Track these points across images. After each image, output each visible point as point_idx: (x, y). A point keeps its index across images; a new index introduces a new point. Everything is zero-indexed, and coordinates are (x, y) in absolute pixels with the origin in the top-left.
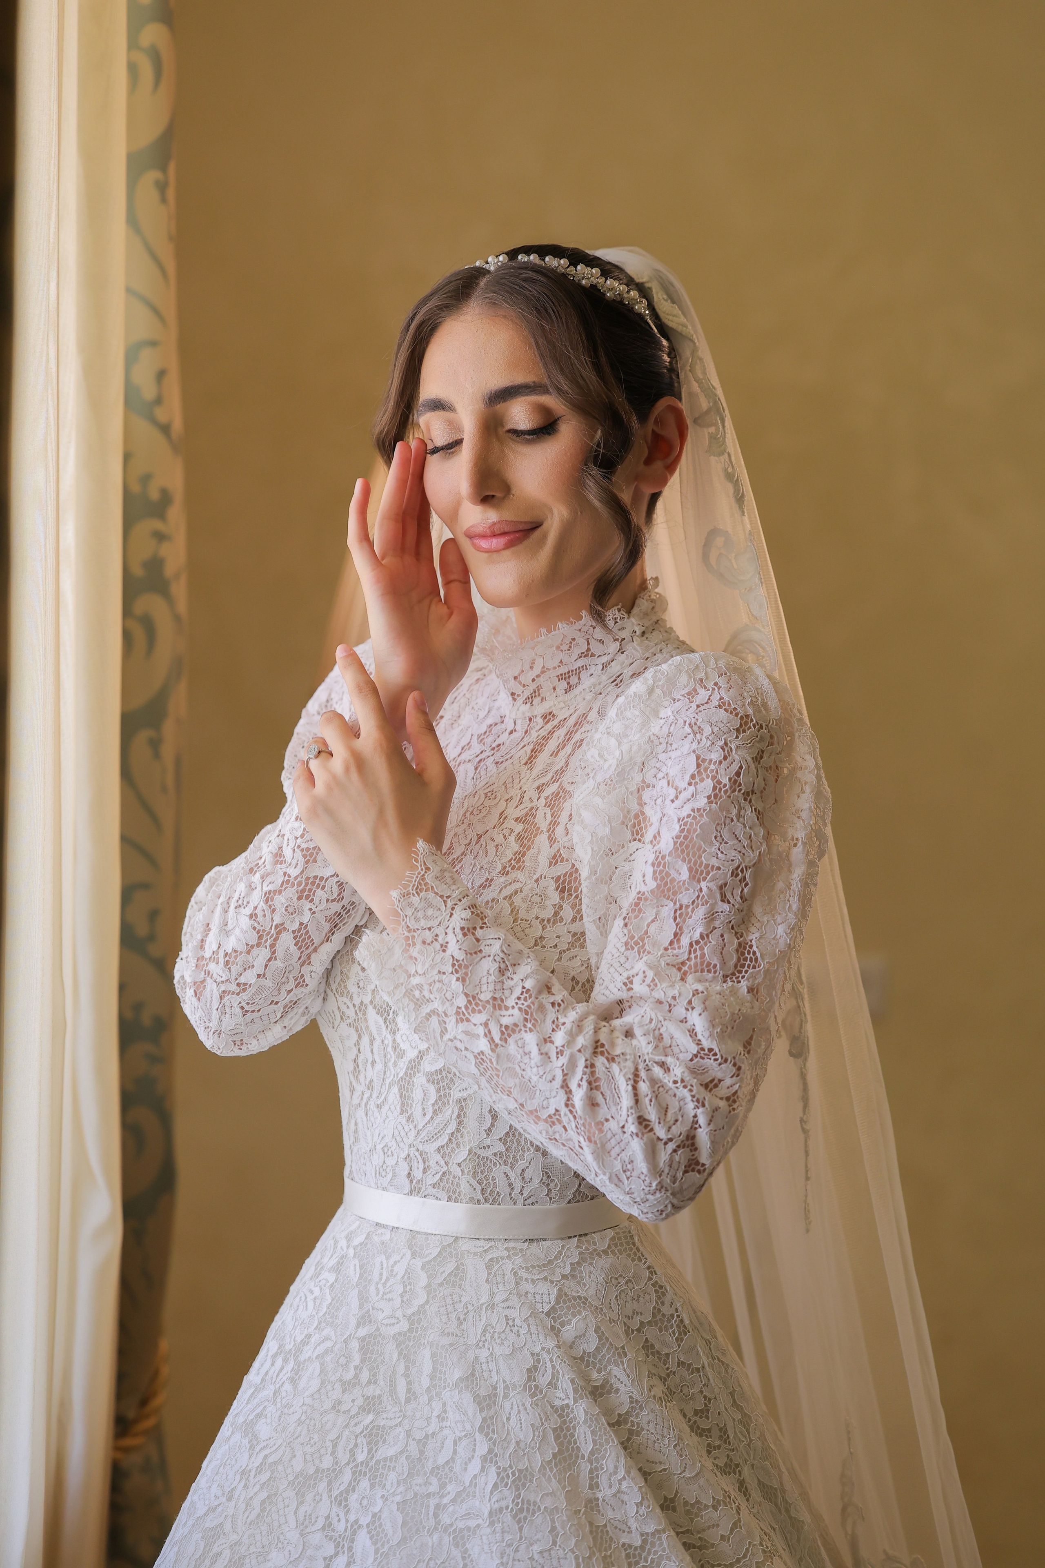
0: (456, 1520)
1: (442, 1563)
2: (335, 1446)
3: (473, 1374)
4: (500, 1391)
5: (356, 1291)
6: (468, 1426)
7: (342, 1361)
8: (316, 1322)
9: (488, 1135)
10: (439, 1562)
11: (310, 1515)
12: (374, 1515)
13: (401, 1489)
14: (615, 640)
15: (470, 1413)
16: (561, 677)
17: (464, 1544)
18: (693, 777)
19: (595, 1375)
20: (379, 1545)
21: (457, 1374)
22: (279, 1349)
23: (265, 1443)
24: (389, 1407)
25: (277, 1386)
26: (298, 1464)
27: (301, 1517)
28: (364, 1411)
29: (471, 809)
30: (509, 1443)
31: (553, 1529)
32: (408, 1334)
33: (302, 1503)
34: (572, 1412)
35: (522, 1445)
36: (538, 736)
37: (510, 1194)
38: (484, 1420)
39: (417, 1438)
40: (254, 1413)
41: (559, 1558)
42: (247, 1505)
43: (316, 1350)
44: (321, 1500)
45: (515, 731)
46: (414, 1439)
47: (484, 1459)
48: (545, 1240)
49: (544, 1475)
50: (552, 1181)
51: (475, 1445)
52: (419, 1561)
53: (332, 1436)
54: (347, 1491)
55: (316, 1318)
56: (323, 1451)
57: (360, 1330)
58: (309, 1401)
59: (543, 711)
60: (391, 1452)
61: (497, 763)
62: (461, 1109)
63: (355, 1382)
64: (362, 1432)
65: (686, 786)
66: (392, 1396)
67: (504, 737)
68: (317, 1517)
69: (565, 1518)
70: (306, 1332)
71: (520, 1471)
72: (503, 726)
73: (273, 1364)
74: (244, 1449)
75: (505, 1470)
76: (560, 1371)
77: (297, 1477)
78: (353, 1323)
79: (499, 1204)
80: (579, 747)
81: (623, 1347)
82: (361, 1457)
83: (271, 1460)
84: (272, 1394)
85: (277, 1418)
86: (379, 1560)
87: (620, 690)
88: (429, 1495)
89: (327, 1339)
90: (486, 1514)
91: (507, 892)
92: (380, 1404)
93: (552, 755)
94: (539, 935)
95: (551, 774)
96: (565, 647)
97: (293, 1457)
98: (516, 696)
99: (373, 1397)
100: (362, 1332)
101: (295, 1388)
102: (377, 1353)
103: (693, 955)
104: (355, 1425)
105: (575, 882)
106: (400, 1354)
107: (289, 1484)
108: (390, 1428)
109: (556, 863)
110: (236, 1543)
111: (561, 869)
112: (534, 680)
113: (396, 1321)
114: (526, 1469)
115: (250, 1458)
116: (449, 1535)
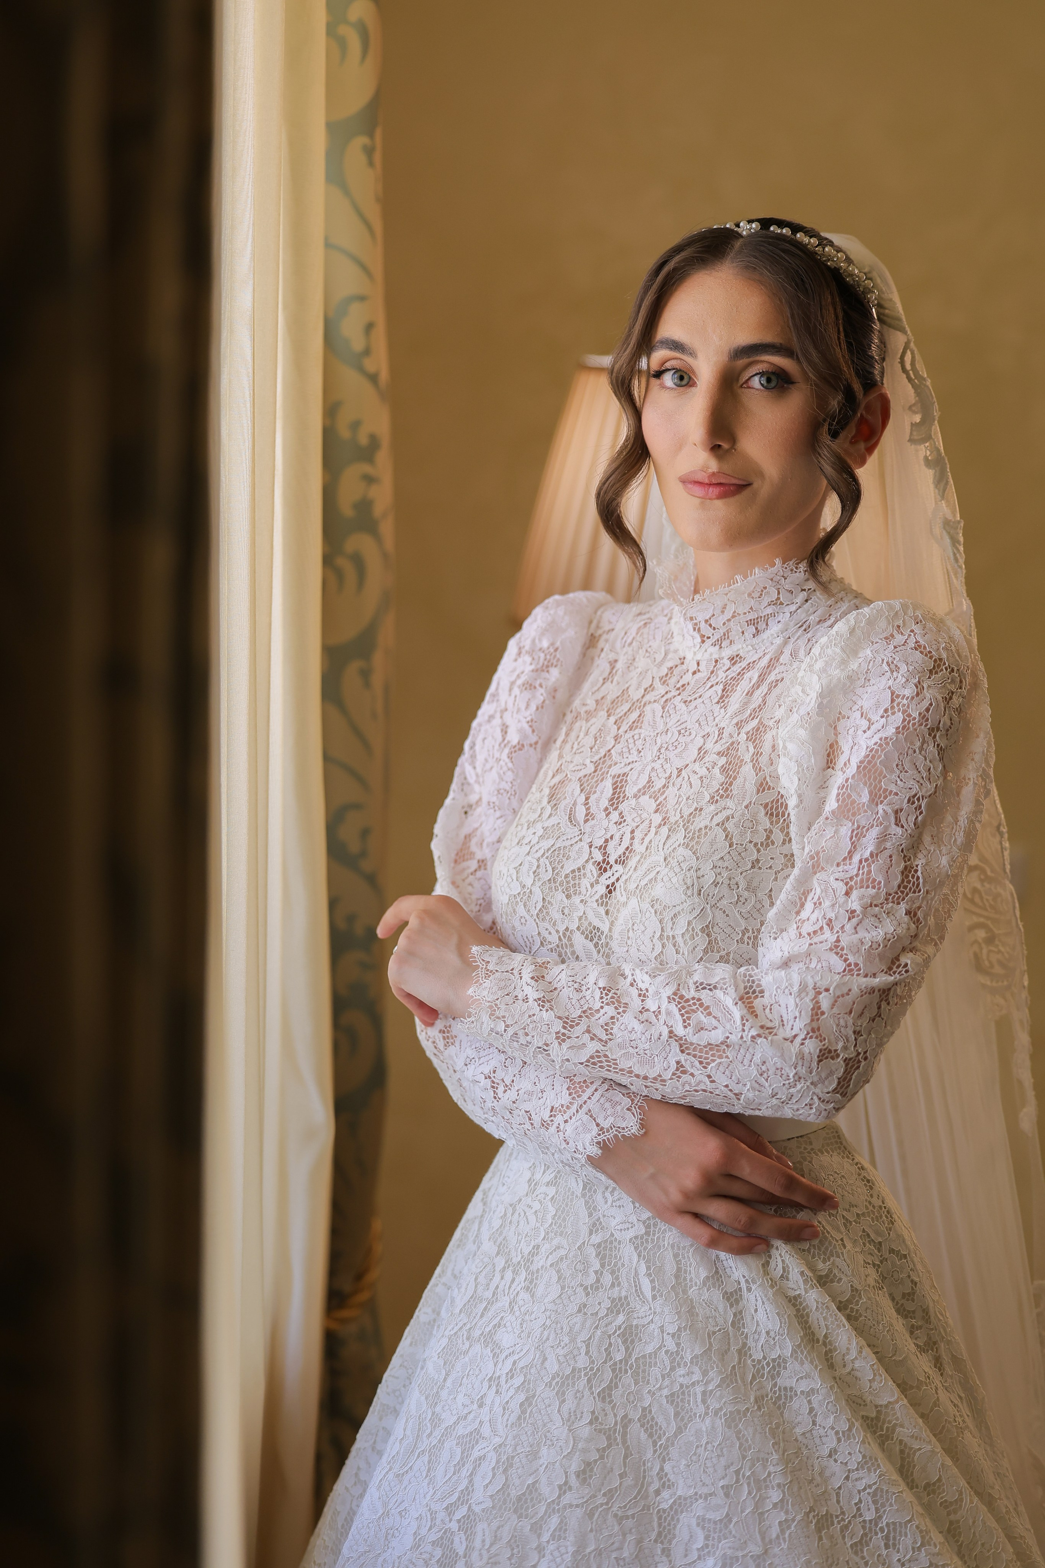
1: (719, 1445)
2: (588, 1346)
3: (717, 1272)
4: (743, 1285)
5: (583, 1201)
7: (580, 1267)
11: (575, 1412)
13: (667, 1382)
14: (802, 590)
15: (721, 1309)
16: (749, 622)
17: (736, 1426)
18: (886, 710)
21: (703, 1273)
22: (506, 1263)
23: (511, 1350)
24: (638, 1307)
25: (512, 1297)
26: (552, 1366)
27: (566, 1416)
28: (612, 1312)
29: (665, 746)
30: (759, 1334)
32: (645, 1237)
33: (564, 1401)
35: (772, 1334)
36: (727, 677)
38: (735, 1315)
39: (671, 1332)
42: (504, 1409)
43: (549, 1259)
44: (583, 1397)
45: (699, 671)
46: (668, 1334)
47: (739, 1352)
49: (796, 1359)
52: (697, 1446)
53: (584, 1336)
54: (609, 1388)
55: (542, 1229)
56: (575, 1352)
57: (593, 1236)
58: (550, 1306)
59: (731, 654)
60: (649, 1349)
61: (685, 702)
63: (597, 1285)
64: (615, 1332)
65: (879, 718)
66: (639, 1296)
67: (688, 678)
70: (533, 1243)
71: (774, 1360)
72: (684, 667)
73: (502, 1278)
76: (790, 1265)
77: (553, 1378)
78: (585, 1231)
80: (776, 687)
81: (842, 1240)
82: (618, 1357)
83: (521, 1364)
85: (518, 1326)
87: (809, 635)
89: (558, 1248)
90: (752, 1399)
91: (719, 819)
92: (628, 1304)
93: (747, 694)
94: (755, 857)
95: (749, 711)
96: (756, 595)
97: (545, 1359)
98: (705, 639)
99: (620, 1299)
100: (596, 1239)
101: (532, 1296)
102: (616, 1257)
103: (861, 872)
104: (606, 1326)
105: (782, 807)
106: (639, 1256)
107: (546, 1385)
108: (644, 1326)
109: (764, 790)
110: (500, 1446)
111: (768, 797)
112: (724, 624)
113: (630, 1226)
114: (780, 1357)
115: (495, 1366)
116: (720, 1418)
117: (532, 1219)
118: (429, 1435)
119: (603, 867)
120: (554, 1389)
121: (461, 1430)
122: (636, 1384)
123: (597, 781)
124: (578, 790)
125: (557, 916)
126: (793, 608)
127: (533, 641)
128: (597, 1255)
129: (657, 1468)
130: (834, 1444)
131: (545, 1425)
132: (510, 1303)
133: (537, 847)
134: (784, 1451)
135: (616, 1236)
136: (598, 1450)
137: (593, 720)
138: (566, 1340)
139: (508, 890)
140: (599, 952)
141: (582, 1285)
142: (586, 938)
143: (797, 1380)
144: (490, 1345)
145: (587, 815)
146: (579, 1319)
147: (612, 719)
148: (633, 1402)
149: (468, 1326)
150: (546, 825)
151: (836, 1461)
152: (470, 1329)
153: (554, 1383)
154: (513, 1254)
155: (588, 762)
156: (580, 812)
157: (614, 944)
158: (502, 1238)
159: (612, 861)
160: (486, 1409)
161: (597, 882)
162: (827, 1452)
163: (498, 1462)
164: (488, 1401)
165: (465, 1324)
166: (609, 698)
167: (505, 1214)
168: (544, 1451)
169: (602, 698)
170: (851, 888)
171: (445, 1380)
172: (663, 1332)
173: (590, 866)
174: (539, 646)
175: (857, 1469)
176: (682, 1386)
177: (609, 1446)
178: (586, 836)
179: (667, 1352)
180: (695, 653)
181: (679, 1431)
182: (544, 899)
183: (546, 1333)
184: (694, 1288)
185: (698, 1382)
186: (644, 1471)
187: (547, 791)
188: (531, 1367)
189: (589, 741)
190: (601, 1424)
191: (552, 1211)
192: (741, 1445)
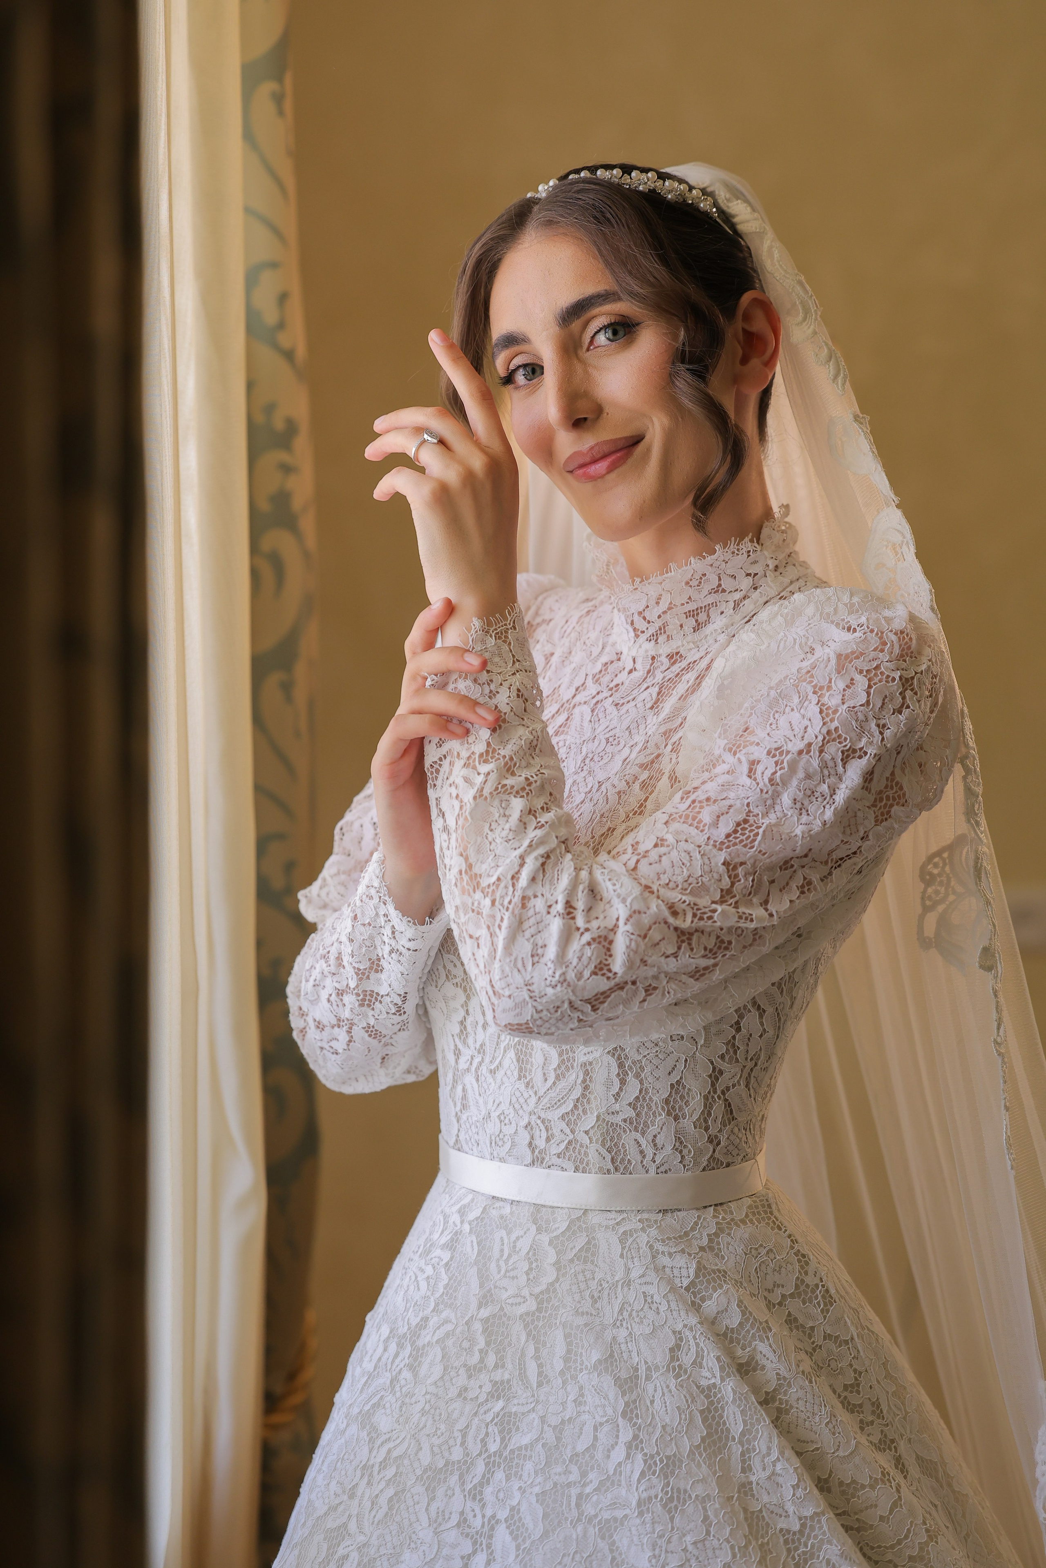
0: (600, 1510)
1: (589, 1556)
2: (464, 1436)
3: (611, 1356)
4: (642, 1372)
5: (475, 1269)
6: (610, 1411)
7: (466, 1344)
8: (432, 1305)
9: (616, 1100)
10: (585, 1556)
11: (443, 1511)
12: (512, 1509)
13: (540, 1479)
14: (749, 575)
15: (611, 1397)
16: (689, 614)
17: (611, 1536)
19: (739, 1352)
20: (520, 1540)
21: (595, 1356)
22: (391, 1332)
23: (387, 1436)
24: (520, 1392)
25: (394, 1373)
26: (425, 1458)
27: (433, 1514)
28: (493, 1397)
29: (590, 756)
30: (655, 1427)
31: (706, 1518)
32: (537, 1314)
33: (433, 1498)
34: (720, 1392)
35: (668, 1429)
37: (642, 1162)
38: (627, 1404)
39: (553, 1424)
40: (370, 1404)
41: (711, 1550)
42: (372, 1504)
43: (436, 1334)
44: (454, 1494)
45: (635, 669)
46: (549, 1426)
47: (629, 1446)
48: (680, 1210)
49: (693, 1460)
50: (685, 1147)
51: (618, 1431)
52: (564, 1555)
53: (460, 1426)
54: (481, 1484)
55: (432, 1299)
56: (451, 1442)
57: (482, 1310)
58: (432, 1389)
59: (670, 650)
60: (526, 1440)
61: (616, 705)
62: (586, 1073)
63: (480, 1367)
64: (493, 1419)
66: (522, 1381)
67: (623, 677)
68: (451, 1513)
69: (717, 1506)
70: (421, 1314)
71: (668, 1458)
72: (620, 664)
73: (385, 1350)
74: (362, 1442)
75: (652, 1457)
76: (705, 1349)
77: (425, 1471)
78: (474, 1303)
79: (631, 1173)
81: (767, 1322)
82: (493, 1447)
83: (394, 1454)
84: (388, 1382)
85: (397, 1408)
86: (520, 1557)
88: (569, 1485)
89: (447, 1321)
90: (634, 1503)
92: (510, 1389)
96: (694, 583)
97: (419, 1449)
98: (639, 633)
99: (502, 1382)
100: (484, 1313)
101: (415, 1376)
102: (503, 1334)
104: (485, 1413)
106: (528, 1335)
107: (417, 1479)
108: (523, 1414)
110: (364, 1545)
113: (522, 1300)
114: (675, 1455)
115: (370, 1452)
116: (594, 1527)
117: (424, 1286)
120: (424, 1484)
121: (330, 1522)
122: (507, 1480)
126: (738, 596)
128: (484, 1331)
131: (411, 1525)
132: (393, 1382)
135: (505, 1310)
136: (462, 1556)
138: (443, 1428)
141: (465, 1366)
143: (693, 1483)
144: (368, 1428)
146: (458, 1404)
148: (502, 1501)
153: (425, 1477)
160: (356, 1502)
164: (358, 1492)
172: (543, 1423)
176: (555, 1484)
179: (544, 1445)
180: (629, 649)
181: (547, 1535)
183: (423, 1420)
184: (585, 1372)
185: (575, 1483)
188: (405, 1457)
190: (468, 1526)
192: (614, 1559)
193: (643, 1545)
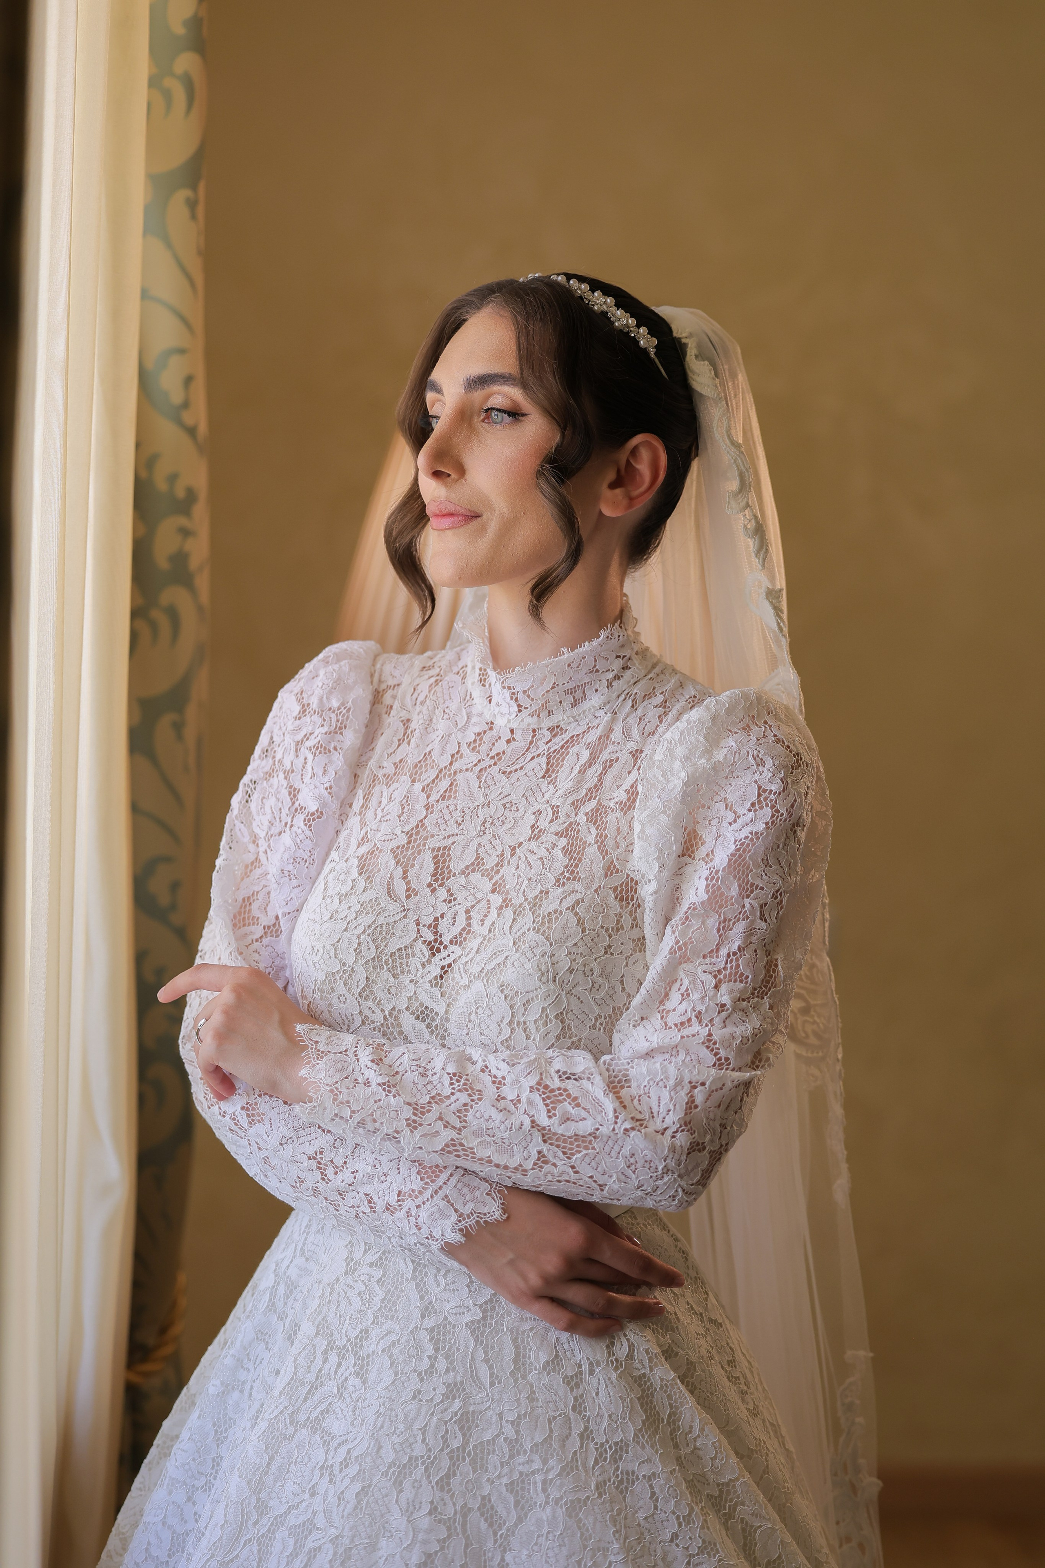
1: (561, 1534)
2: (424, 1434)
3: (557, 1356)
4: (585, 1368)
5: (413, 1284)
6: (561, 1405)
7: (413, 1352)
8: (371, 1318)
11: (413, 1501)
12: (483, 1498)
13: (506, 1470)
14: (618, 657)
15: (561, 1393)
16: (568, 692)
17: (577, 1515)
18: (753, 805)
21: (543, 1358)
22: (328, 1345)
23: (344, 1438)
24: (474, 1393)
25: (340, 1382)
26: (388, 1455)
27: (404, 1506)
28: (448, 1398)
29: (490, 820)
30: (602, 1417)
31: (653, 1494)
32: (482, 1322)
33: (401, 1491)
34: (649, 1380)
35: (614, 1418)
36: (549, 749)
38: (576, 1399)
39: (510, 1419)
40: (319, 1410)
41: (662, 1521)
42: (339, 1499)
43: (380, 1344)
44: (421, 1486)
45: (514, 739)
46: (507, 1421)
47: (581, 1436)
49: (638, 1443)
51: (570, 1423)
52: (538, 1536)
53: (419, 1424)
54: (447, 1476)
55: (370, 1313)
56: (411, 1440)
57: (426, 1320)
58: (383, 1393)
59: (551, 725)
60: (488, 1436)
61: (504, 773)
63: (431, 1371)
64: (451, 1419)
65: (746, 812)
66: (475, 1382)
68: (421, 1503)
69: (662, 1482)
70: (359, 1327)
71: (616, 1444)
73: (326, 1360)
75: (603, 1445)
76: (635, 1343)
77: (390, 1467)
78: (417, 1314)
80: (610, 766)
82: (456, 1444)
83: (355, 1454)
84: (335, 1389)
85: (350, 1414)
88: (533, 1473)
89: (390, 1332)
90: (593, 1486)
91: (568, 902)
92: (464, 1390)
93: (579, 772)
94: (607, 943)
95: (585, 792)
96: (575, 665)
97: (380, 1447)
98: (522, 708)
99: (456, 1384)
100: (429, 1323)
101: (364, 1382)
102: (450, 1341)
103: (729, 965)
104: (442, 1412)
105: (631, 891)
106: (476, 1341)
107: (382, 1474)
108: (481, 1412)
109: (611, 874)
110: (337, 1537)
111: (617, 880)
112: (544, 695)
113: (466, 1310)
114: (622, 1440)
115: (326, 1453)
116: (561, 1507)
117: (356, 1301)
118: (256, 1523)
119: (434, 948)
120: (391, 1478)
121: (293, 1520)
122: (474, 1472)
123: (413, 854)
124: (393, 862)
125: (382, 995)
126: (610, 675)
127: (321, 699)
128: (431, 1339)
129: (498, 1559)
130: (676, 1529)
131: (382, 1516)
132: (338, 1389)
133: (355, 923)
134: (626, 1538)
135: (450, 1319)
136: (438, 1541)
137: (395, 785)
138: (402, 1427)
139: (324, 967)
140: (432, 1033)
141: (415, 1371)
142: (417, 1018)
143: (639, 1464)
144: (319, 1432)
145: (408, 890)
146: (414, 1405)
147: (418, 786)
148: (472, 1491)
149: (290, 1410)
150: (362, 900)
151: (677, 1545)
152: (293, 1412)
153: (390, 1473)
154: (336, 1336)
155: (398, 831)
156: (400, 888)
157: (452, 1027)
158: (320, 1317)
159: (446, 941)
160: (319, 1499)
161: (429, 962)
162: (669, 1537)
163: (335, 1554)
164: (321, 1490)
165: (286, 1408)
166: (411, 761)
167: (323, 1294)
168: (383, 1542)
169: (401, 761)
170: (720, 981)
171: (269, 1465)
172: (501, 1419)
173: (419, 944)
174: (327, 706)
175: (698, 1554)
176: (521, 1474)
177: (449, 1537)
178: (411, 913)
179: (505, 1439)
181: (520, 1520)
182: (367, 977)
183: (380, 1420)
184: (534, 1372)
185: (538, 1470)
186: (485, 1561)
187: (355, 862)
188: (366, 1456)
189: (394, 809)
190: (440, 1514)
191: (380, 1294)
192: (582, 1535)
193: (606, 1521)
